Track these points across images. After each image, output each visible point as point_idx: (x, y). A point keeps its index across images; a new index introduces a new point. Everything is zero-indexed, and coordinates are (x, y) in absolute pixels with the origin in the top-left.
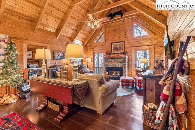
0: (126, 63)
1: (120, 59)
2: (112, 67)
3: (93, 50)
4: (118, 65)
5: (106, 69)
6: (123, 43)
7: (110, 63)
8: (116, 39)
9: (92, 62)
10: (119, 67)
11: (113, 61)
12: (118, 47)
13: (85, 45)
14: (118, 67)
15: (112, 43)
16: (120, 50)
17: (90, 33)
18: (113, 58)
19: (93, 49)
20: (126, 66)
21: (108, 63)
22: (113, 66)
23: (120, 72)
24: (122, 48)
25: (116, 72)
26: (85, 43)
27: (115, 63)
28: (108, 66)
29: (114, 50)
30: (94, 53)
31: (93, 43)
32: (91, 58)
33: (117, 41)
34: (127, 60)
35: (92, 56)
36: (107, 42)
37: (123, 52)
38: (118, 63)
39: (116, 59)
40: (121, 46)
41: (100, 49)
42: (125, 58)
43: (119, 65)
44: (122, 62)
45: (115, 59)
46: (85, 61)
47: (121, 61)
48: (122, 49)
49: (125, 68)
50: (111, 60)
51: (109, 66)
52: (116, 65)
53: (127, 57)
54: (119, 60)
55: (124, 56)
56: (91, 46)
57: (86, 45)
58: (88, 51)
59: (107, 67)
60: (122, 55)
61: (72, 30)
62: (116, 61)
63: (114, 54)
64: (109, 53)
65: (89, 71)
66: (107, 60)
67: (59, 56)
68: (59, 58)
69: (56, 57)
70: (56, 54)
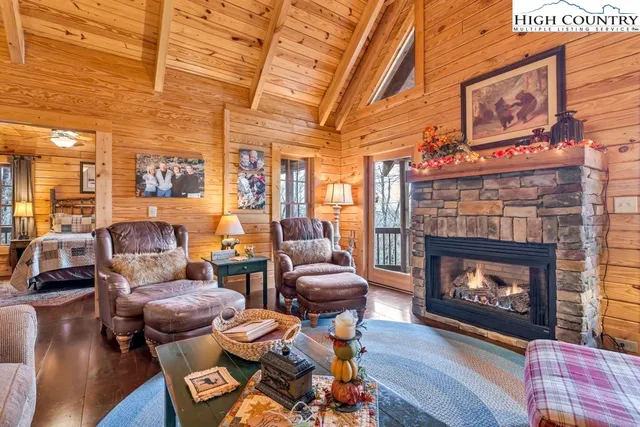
0: (586, 211)
1: (527, 180)
2: (461, 234)
3: (361, 147)
4: (505, 224)
5: (422, 248)
6: (551, 63)
7: (450, 208)
8: (490, 52)
9: (356, 203)
10: (520, 237)
11: (469, 195)
12: (510, 98)
13: (322, 124)
14: (506, 235)
15: (464, 86)
16: (522, 117)
17: (341, 57)
19: (362, 138)
20: (588, 233)
21: (434, 212)
22: (470, 228)
23: (524, 273)
24: (539, 99)
25: (497, 269)
26: (323, 112)
27: (485, 210)
28: (435, 226)
29: (480, 127)
30: (368, 161)
31: (362, 106)
32: (354, 188)
33: (501, 63)
34: (590, 183)
35: (359, 178)
36: (432, 87)
37: (553, 120)
38: (510, 211)
39: (489, 184)
40: (531, 90)
41: (398, 131)
42: (572, 170)
43: (518, 226)
44: (547, 199)
45: (481, 178)
47: (532, 192)
48: (545, 109)
49: (576, 252)
50: (453, 191)
51: (444, 232)
52: (491, 226)
53: (592, 158)
54: (513, 183)
55: (559, 152)
56: (353, 124)
57: (331, 126)
58: (344, 152)
59: (427, 237)
60: (545, 145)
61: (235, 39)
62: (488, 194)
63: (475, 148)
64: (445, 147)
65: (328, 255)
66: (430, 190)
67: (169, 177)
68: (166, 185)
69: (150, 184)
70: (150, 168)
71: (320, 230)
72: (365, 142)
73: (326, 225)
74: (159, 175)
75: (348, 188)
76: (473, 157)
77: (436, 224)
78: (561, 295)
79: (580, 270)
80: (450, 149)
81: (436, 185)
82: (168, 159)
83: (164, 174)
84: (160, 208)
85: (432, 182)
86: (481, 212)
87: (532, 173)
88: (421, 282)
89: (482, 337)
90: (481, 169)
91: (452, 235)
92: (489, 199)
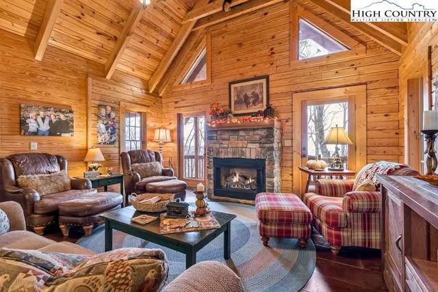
0: (275, 145)
1: (256, 132)
2: (230, 156)
3: (175, 108)
4: (248, 150)
5: (212, 164)
6: (264, 81)
7: (225, 144)
8: (241, 70)
9: (172, 141)
10: (253, 157)
11: (233, 138)
12: (249, 94)
13: (151, 91)
14: (248, 156)
15: (230, 84)
16: (254, 103)
17: (164, 54)
18: (235, 130)
19: (176, 102)
20: (276, 154)
21: (218, 146)
22: (234, 154)
23: (255, 174)
24: (260, 97)
25: (245, 172)
26: (152, 85)
27: (240, 145)
28: (218, 153)
29: (237, 105)
30: (179, 116)
31: (176, 84)
32: (172, 132)
33: (246, 77)
34: (277, 133)
35: (174, 126)
36: (215, 82)
37: (265, 107)
38: (250, 145)
39: (242, 133)
40: (258, 92)
41: (197, 102)
42: (270, 129)
43: (252, 151)
44: (263, 140)
45: (238, 130)
46: (151, 141)
47: (258, 137)
48: (262, 102)
49: (272, 162)
50: (226, 136)
51: (222, 156)
52: (242, 152)
53: (276, 124)
54: (251, 133)
55: (267, 121)
56: (170, 94)
57: (156, 93)
58: (164, 110)
59: (214, 158)
60: (262, 117)
61: (98, 33)
62: (241, 138)
63: (236, 115)
64: (222, 114)
65: (160, 171)
66: (215, 135)
67: (47, 121)
68: (45, 127)
69: (32, 126)
70: (32, 115)
71: (154, 157)
72: (177, 105)
73: (157, 154)
74: (40, 120)
75: (168, 132)
76: (235, 120)
77: (219, 152)
78: (267, 179)
79: (273, 169)
80: (224, 115)
81: (219, 133)
82: (46, 109)
83: (43, 119)
84: (39, 144)
85: (217, 131)
86: (238, 146)
87: (258, 129)
88: (212, 181)
89: (239, 203)
90: (238, 126)
91: (226, 157)
92: (242, 140)
